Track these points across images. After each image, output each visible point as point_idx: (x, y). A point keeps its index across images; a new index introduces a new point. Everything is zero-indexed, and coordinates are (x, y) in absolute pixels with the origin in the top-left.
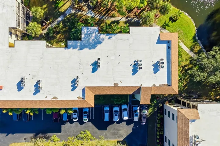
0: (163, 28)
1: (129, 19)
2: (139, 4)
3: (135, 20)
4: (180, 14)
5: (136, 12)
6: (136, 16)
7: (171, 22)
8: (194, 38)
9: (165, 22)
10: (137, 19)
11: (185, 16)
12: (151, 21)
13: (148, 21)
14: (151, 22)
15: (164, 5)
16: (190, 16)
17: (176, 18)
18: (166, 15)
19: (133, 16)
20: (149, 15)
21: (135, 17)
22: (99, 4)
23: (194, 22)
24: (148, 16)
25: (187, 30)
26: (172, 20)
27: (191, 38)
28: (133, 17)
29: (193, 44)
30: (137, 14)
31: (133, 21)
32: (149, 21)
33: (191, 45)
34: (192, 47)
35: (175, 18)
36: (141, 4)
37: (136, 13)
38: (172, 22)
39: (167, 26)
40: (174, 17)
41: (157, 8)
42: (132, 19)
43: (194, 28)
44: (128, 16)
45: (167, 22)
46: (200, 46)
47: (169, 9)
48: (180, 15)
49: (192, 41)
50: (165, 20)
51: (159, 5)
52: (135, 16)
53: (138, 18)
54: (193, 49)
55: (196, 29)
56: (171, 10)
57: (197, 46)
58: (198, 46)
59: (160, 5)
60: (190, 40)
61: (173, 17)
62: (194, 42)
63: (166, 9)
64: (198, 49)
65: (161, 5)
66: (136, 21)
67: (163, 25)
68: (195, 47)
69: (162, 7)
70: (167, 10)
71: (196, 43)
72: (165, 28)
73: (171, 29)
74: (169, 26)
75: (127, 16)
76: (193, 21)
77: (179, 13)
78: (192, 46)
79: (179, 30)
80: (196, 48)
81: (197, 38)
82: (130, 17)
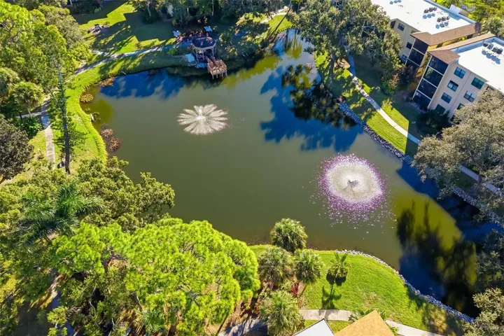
0: (328, 308)
1: (235, 329)
2: (242, 294)
3: (250, 325)
4: (343, 260)
5: (242, 304)
6: (249, 312)
7: (335, 285)
8: (411, 296)
9: (324, 291)
10: (255, 321)
11: (357, 259)
12: (293, 312)
13: (285, 318)
14: (294, 316)
15: (300, 263)
16: (365, 252)
17: (342, 271)
18: (318, 280)
19: (241, 316)
20: (278, 303)
21: (248, 318)
22: (138, 330)
23: (382, 260)
24: (280, 306)
25: (385, 286)
26: (336, 279)
27: (407, 300)
28: (241, 320)
29: (421, 311)
30: (248, 307)
31: (247, 330)
32: (288, 318)
33: (420, 316)
34: (427, 322)
35: (339, 271)
36: (245, 291)
37: (245, 307)
38: (339, 284)
39: (334, 301)
40: (336, 272)
41: (287, 275)
42: (241, 328)
43: (393, 273)
44: (229, 324)
45: (328, 290)
46: (439, 308)
47: (315, 266)
48: (344, 262)
49: (414, 305)
50: (321, 289)
51: (288, 268)
52: (246, 315)
53: (255, 316)
54: (432, 323)
55: (398, 272)
56: (321, 266)
57: (434, 310)
58: (437, 311)
59: (291, 265)
60: (409, 307)
61: (333, 274)
62: (419, 306)
63: (308, 268)
64: (443, 318)
65: (295, 266)
66: (255, 325)
67: (324, 303)
68: (433, 317)
69: (297, 268)
70: (313, 269)
71: (424, 305)
72: (332, 308)
73: (348, 301)
74: (338, 298)
75: (225, 325)
76: (378, 260)
77: (340, 258)
78: (423, 319)
79: (368, 296)
80: (436, 317)
81: (417, 292)
82: (234, 325)
